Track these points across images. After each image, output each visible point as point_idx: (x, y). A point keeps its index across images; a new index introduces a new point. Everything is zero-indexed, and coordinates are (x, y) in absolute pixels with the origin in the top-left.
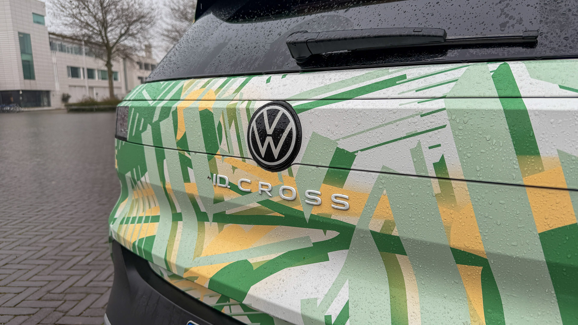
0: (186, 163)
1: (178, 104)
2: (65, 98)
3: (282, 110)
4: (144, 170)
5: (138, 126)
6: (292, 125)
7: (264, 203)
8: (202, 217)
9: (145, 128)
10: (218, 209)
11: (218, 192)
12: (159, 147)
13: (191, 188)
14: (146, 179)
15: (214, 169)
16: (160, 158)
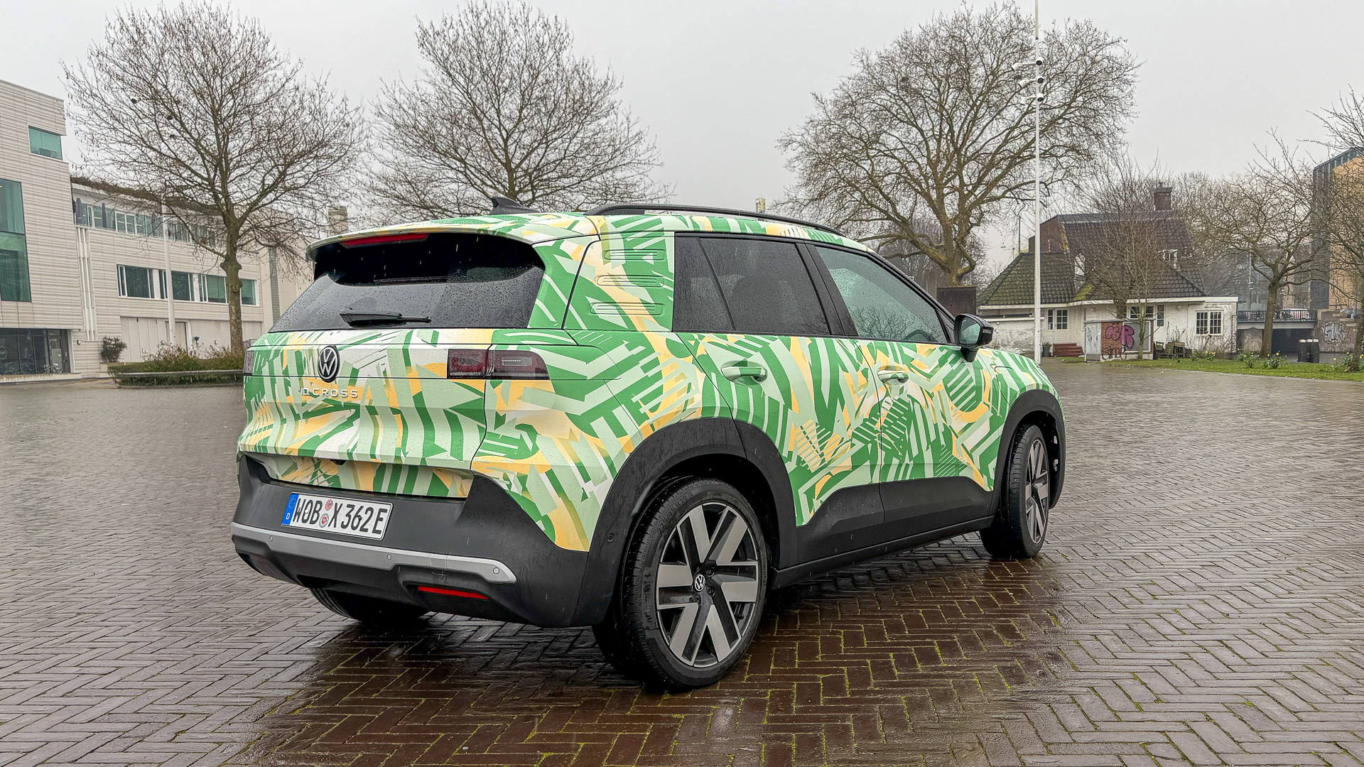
0: (287, 384)
1: (285, 348)
2: (110, 351)
3: (332, 350)
4: (263, 394)
5: (260, 364)
6: (336, 357)
7: (325, 400)
8: (297, 417)
9: (264, 364)
10: (304, 409)
11: (304, 399)
12: (272, 376)
13: (290, 400)
14: (265, 399)
15: (302, 386)
16: (273, 383)
